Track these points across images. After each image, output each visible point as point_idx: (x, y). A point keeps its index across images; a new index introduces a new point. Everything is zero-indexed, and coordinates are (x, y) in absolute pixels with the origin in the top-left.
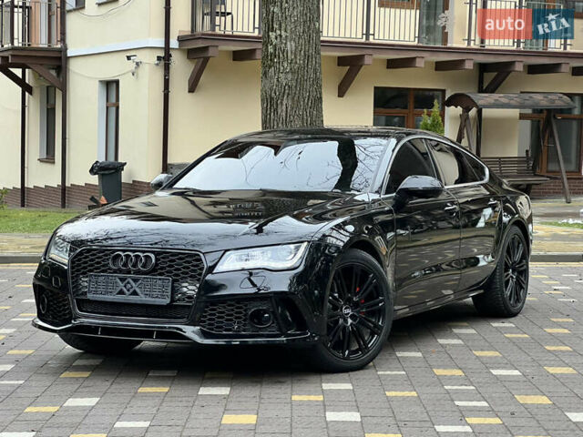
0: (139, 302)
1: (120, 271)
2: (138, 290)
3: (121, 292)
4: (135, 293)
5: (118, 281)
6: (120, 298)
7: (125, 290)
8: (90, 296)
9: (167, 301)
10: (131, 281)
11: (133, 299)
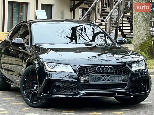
0: (111, 83)
1: (102, 73)
2: (110, 79)
3: (103, 80)
4: (108, 80)
5: (102, 77)
6: (103, 82)
7: (105, 80)
8: (91, 83)
9: (121, 82)
10: (107, 76)
11: (108, 82)
